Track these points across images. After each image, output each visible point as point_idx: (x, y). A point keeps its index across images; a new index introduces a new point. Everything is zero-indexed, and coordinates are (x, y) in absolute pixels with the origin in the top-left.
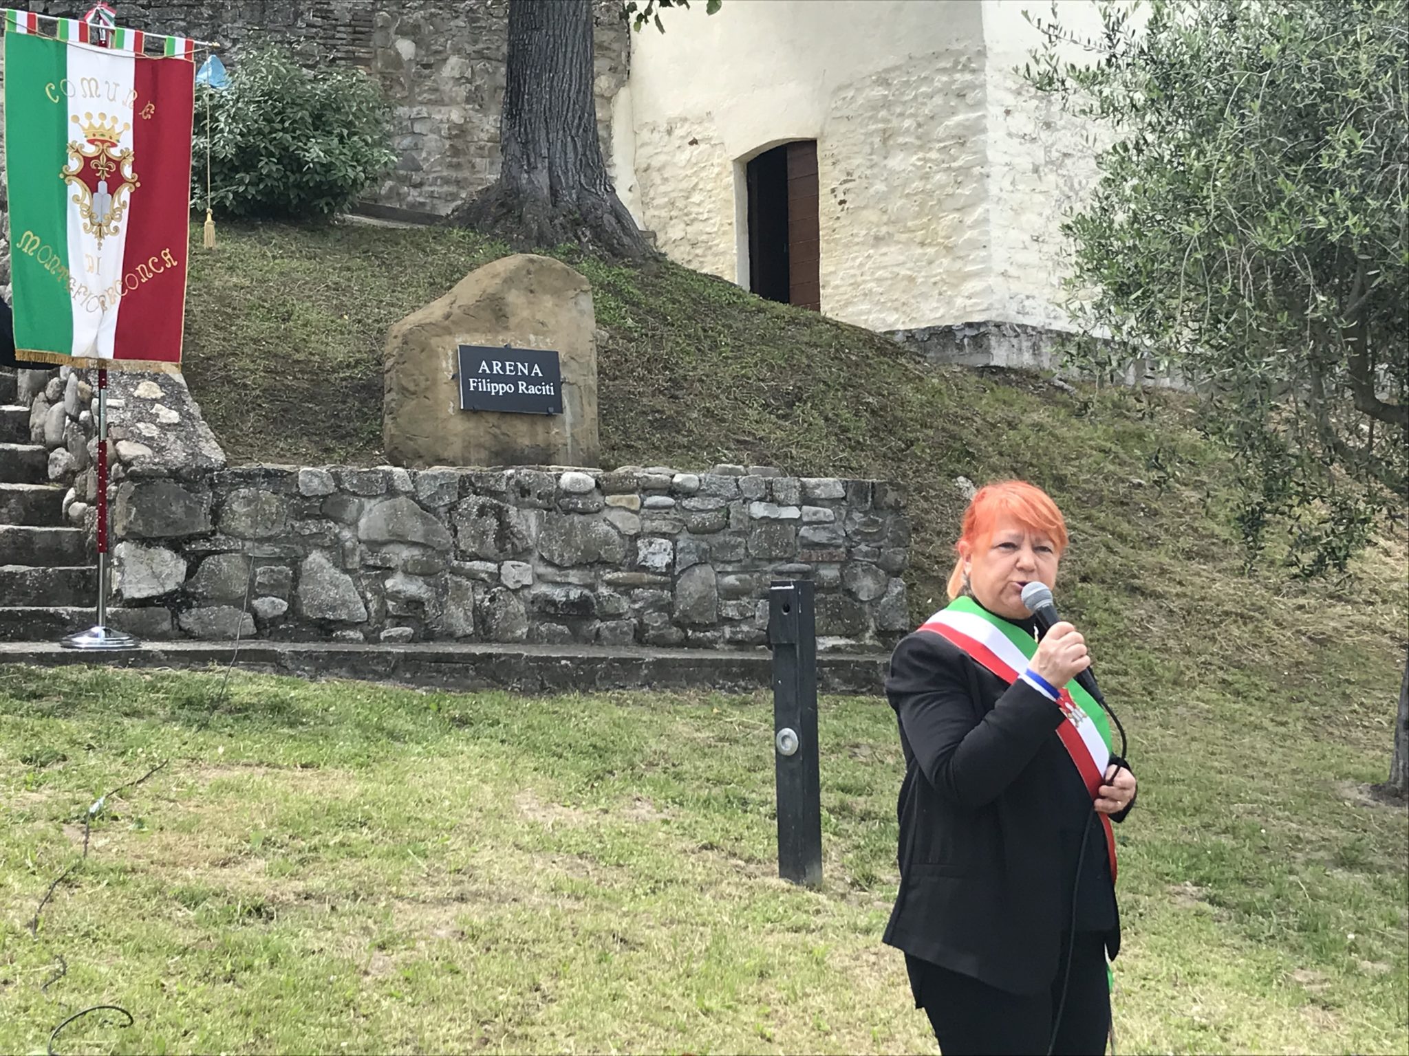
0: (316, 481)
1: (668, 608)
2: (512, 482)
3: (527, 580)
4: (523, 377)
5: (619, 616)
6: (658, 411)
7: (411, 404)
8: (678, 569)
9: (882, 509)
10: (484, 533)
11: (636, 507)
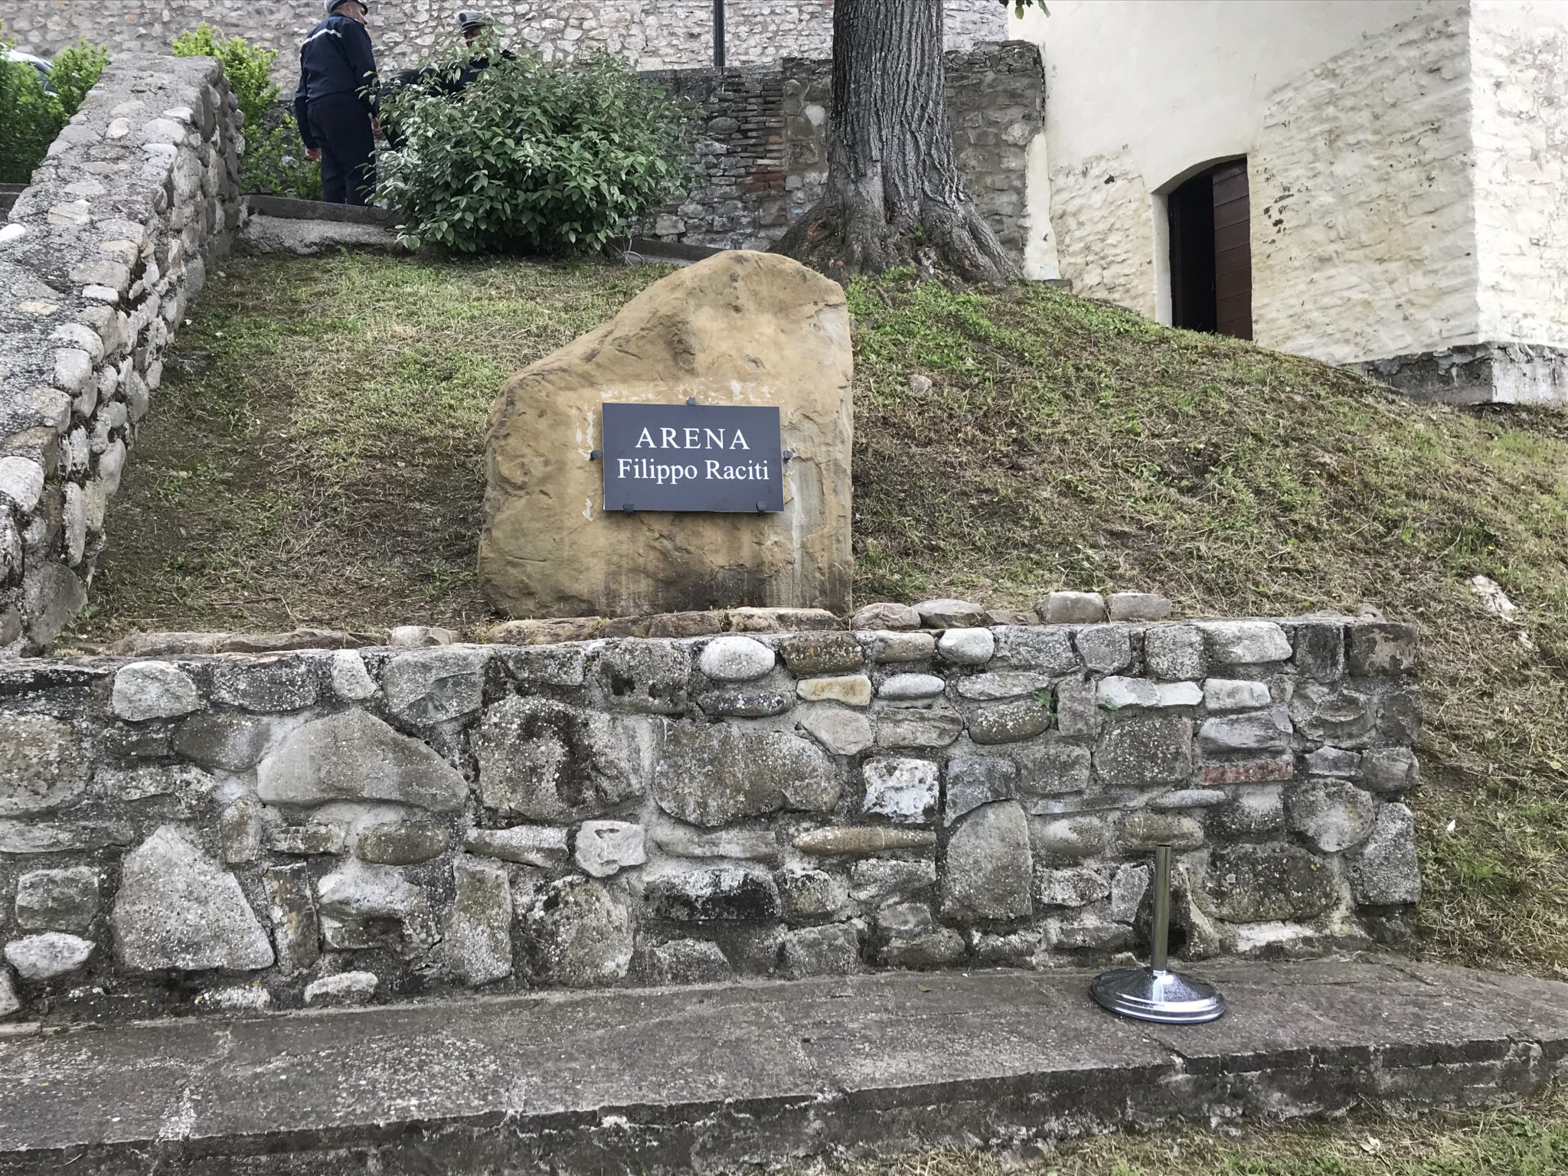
0: (153, 690)
1: (930, 894)
2: (596, 667)
3: (634, 855)
4: (715, 453)
5: (827, 917)
6: (987, 491)
7: (516, 506)
8: (951, 815)
9: (1365, 676)
10: (533, 770)
11: (864, 698)
